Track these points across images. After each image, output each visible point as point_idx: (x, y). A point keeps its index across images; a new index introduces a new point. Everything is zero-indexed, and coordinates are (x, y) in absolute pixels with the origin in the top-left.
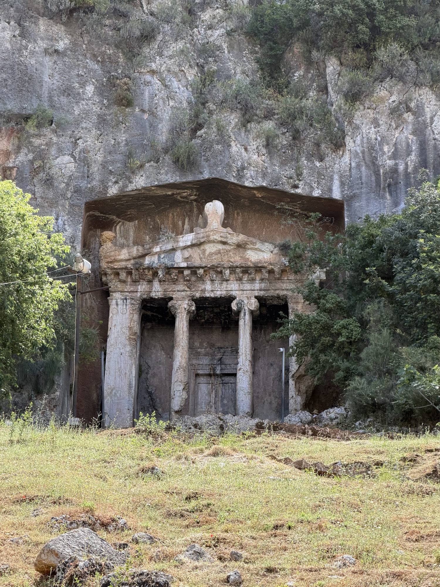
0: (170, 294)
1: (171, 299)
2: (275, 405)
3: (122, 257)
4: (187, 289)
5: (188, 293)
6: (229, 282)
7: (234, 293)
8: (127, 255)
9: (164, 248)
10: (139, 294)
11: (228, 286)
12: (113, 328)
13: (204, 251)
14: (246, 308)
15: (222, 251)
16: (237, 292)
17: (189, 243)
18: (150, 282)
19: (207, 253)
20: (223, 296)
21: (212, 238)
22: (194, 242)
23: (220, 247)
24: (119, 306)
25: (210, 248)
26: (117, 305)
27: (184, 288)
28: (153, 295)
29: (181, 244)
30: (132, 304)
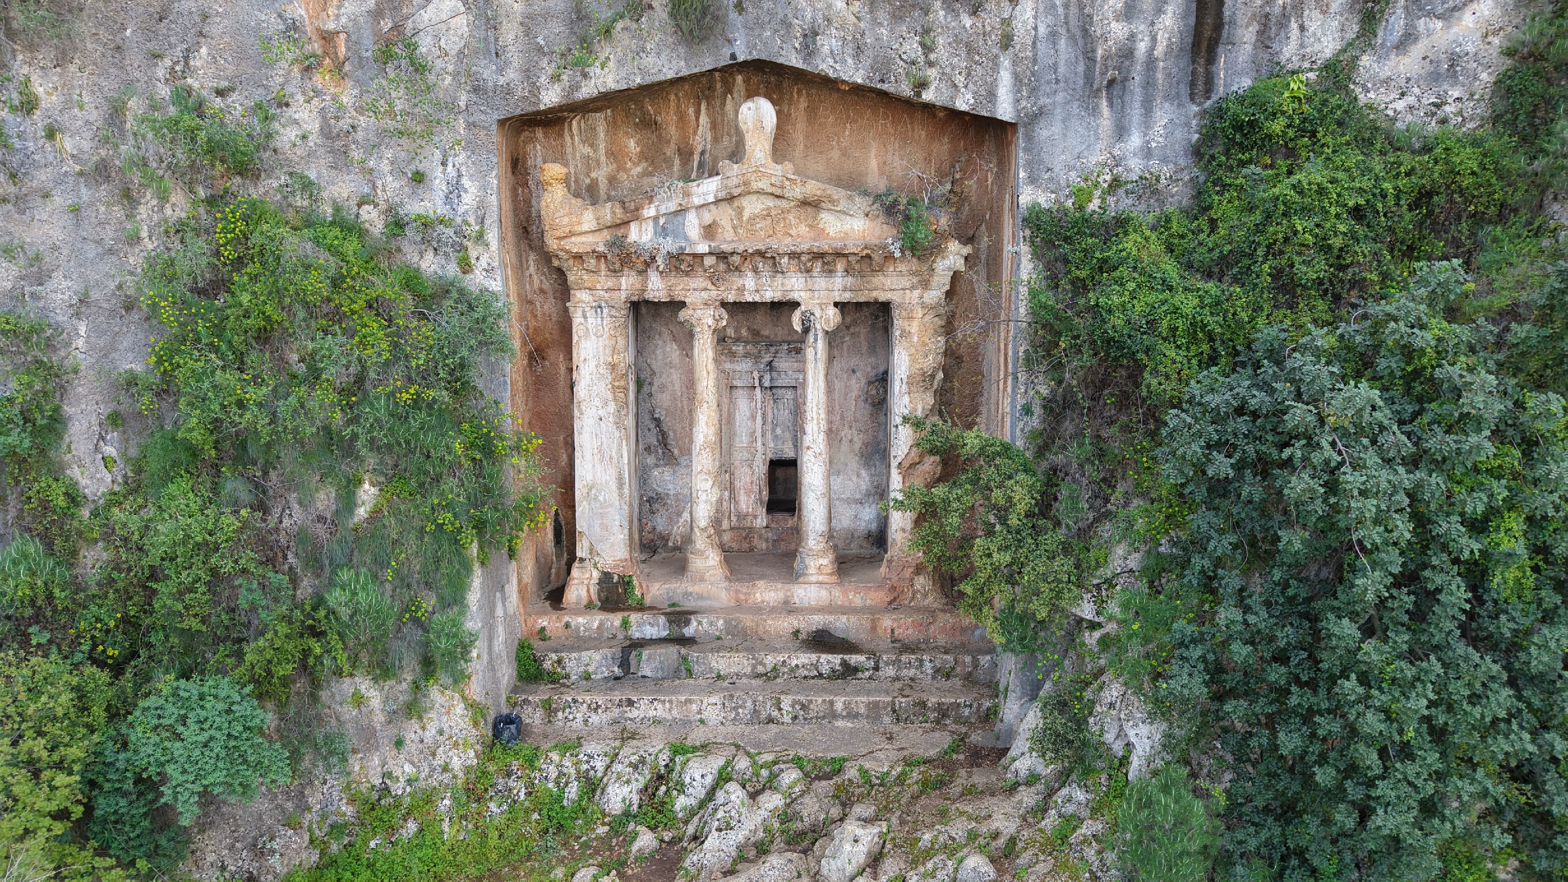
0: (679, 295)
1: (683, 304)
2: (858, 445)
3: (585, 227)
4: (710, 286)
5: (714, 293)
6: (788, 275)
7: (795, 296)
8: (595, 223)
9: (663, 210)
10: (623, 295)
11: (786, 282)
12: (581, 366)
13: (740, 211)
14: (818, 326)
15: (773, 213)
16: (802, 294)
17: (711, 199)
18: (642, 273)
19: (746, 215)
20: (776, 300)
21: (755, 186)
22: (720, 195)
23: (770, 202)
24: (590, 320)
25: (752, 206)
26: (585, 317)
27: (704, 285)
28: (650, 296)
29: (697, 201)
30: (612, 316)
